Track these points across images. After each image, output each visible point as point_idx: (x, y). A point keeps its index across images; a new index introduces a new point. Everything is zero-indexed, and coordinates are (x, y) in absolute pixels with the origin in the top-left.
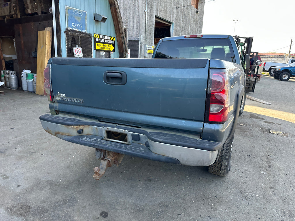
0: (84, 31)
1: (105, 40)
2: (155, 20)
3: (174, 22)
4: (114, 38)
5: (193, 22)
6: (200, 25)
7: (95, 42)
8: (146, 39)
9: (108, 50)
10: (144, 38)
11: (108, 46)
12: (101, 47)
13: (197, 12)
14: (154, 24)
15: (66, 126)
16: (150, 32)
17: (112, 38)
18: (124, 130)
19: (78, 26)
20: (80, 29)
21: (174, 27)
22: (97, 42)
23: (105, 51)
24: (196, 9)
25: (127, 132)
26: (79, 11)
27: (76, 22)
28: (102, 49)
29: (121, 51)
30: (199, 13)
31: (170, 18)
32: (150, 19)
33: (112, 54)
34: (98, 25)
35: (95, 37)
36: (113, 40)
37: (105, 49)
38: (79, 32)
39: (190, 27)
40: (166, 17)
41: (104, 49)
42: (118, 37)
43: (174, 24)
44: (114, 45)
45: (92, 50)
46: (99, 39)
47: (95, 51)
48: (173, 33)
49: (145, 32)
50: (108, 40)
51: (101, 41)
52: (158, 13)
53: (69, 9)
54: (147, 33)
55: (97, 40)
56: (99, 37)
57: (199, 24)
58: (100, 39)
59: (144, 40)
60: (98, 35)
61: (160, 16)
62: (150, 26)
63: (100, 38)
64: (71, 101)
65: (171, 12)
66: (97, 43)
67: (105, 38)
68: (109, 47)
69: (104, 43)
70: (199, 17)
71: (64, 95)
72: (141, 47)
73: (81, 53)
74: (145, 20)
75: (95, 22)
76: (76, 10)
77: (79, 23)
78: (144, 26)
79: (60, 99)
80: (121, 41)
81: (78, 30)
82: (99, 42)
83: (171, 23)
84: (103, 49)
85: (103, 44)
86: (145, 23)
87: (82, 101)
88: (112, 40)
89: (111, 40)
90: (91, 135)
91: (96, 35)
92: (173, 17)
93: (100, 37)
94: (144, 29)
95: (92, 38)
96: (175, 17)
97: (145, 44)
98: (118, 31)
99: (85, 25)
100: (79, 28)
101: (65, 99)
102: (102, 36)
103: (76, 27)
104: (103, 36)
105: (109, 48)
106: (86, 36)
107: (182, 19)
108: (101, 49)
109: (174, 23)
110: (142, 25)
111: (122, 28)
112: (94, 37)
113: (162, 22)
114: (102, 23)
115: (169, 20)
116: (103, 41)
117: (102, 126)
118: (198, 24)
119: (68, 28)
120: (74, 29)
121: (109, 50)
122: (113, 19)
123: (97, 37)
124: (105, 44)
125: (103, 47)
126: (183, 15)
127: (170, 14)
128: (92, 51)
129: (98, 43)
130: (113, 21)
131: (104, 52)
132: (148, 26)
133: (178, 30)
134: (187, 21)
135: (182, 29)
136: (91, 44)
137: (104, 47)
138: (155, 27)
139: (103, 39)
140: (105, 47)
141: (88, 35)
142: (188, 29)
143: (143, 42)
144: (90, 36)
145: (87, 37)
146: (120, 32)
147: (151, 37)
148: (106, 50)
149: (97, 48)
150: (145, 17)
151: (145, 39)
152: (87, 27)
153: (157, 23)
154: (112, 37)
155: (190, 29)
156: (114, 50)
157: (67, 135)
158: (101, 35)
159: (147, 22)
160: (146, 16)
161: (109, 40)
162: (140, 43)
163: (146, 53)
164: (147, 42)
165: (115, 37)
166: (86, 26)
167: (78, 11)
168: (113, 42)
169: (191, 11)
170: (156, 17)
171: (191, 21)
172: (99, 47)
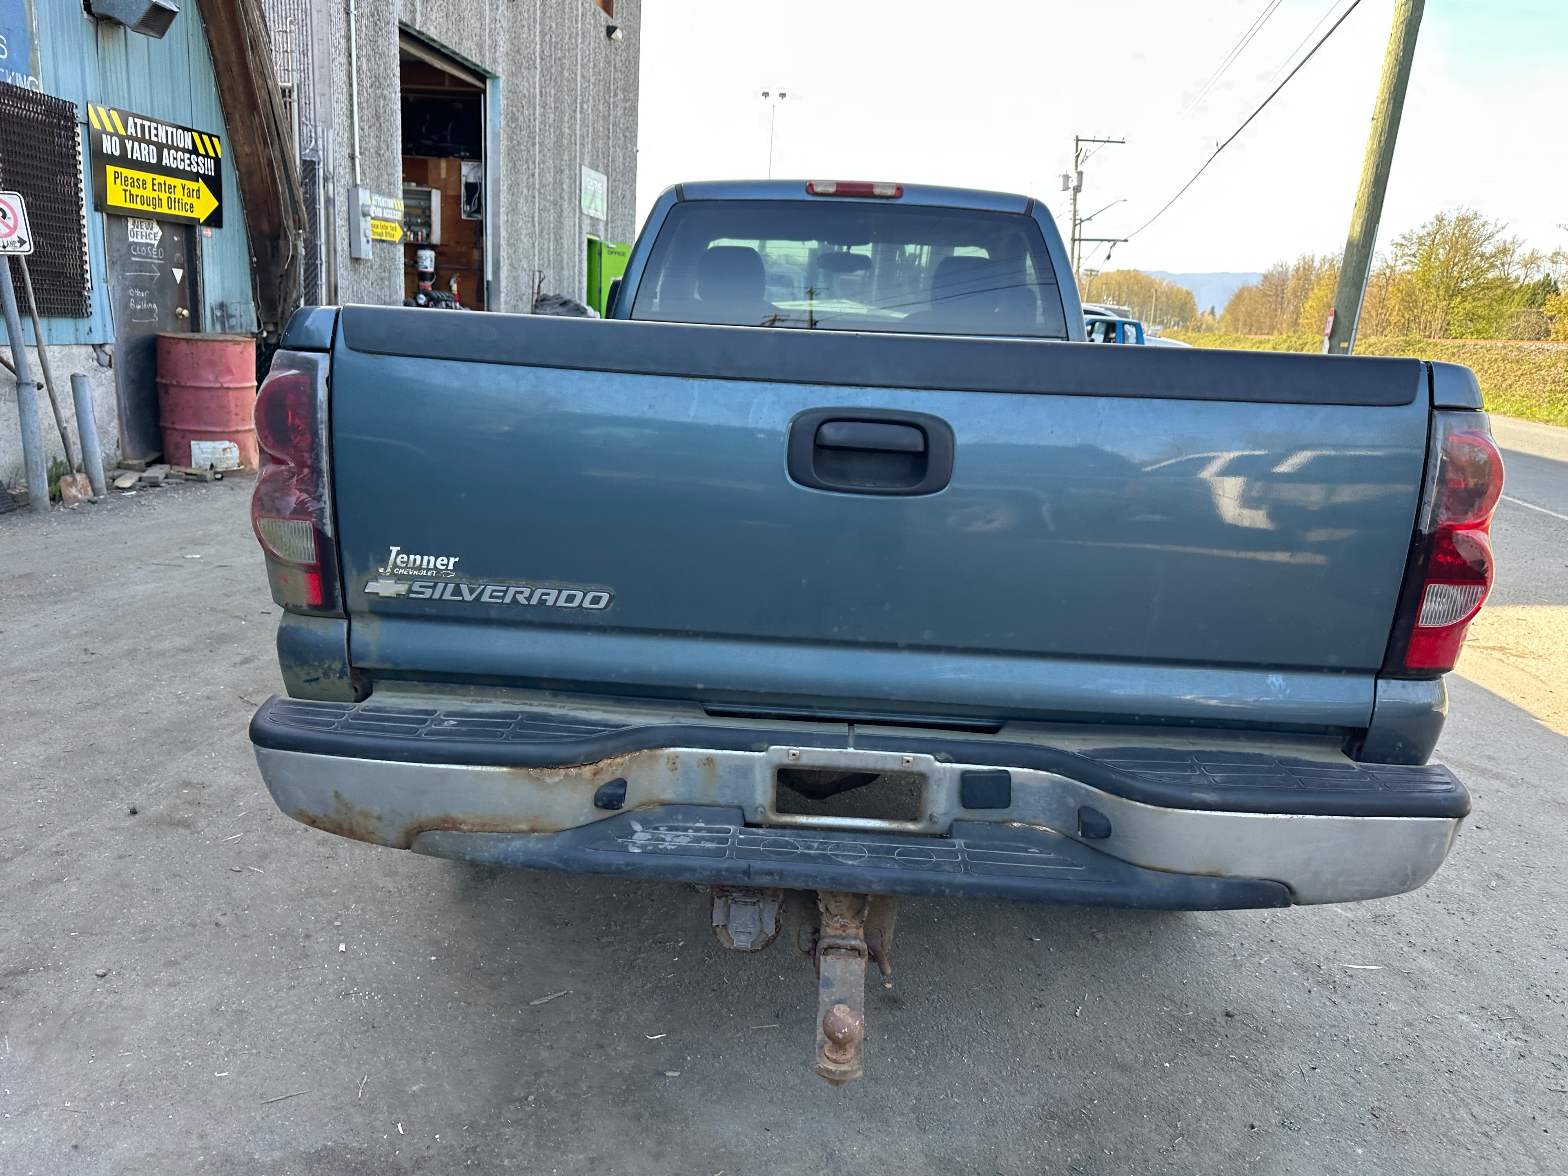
0: (23, 82)
1: (160, 147)
2: (402, 51)
3: (501, 69)
4: (215, 140)
5: (594, 84)
6: (625, 100)
7: (100, 159)
8: (357, 153)
9: (184, 214)
10: (346, 151)
11: (179, 190)
12: (141, 192)
13: (610, 30)
14: (398, 71)
15: (523, 771)
16: (377, 116)
17: (205, 138)
18: (909, 756)
21: (503, 102)
22: (112, 160)
23: (159, 223)
24: (604, 14)
25: (926, 761)
28: (145, 208)
29: (265, 227)
30: (618, 34)
31: (480, 47)
32: (373, 42)
33: (204, 240)
34: (114, 44)
35: (97, 126)
36: (212, 154)
37: (165, 210)
39: (582, 107)
40: (456, 39)
41: (158, 210)
42: (240, 138)
43: (502, 82)
44: (214, 184)
45: (83, 212)
46: (122, 139)
47: (98, 215)
48: (497, 135)
49: (352, 112)
50: (177, 149)
51: (136, 155)
52: (413, 12)
54: (361, 119)
55: (110, 146)
56: (122, 132)
57: (620, 95)
58: (128, 144)
59: (346, 162)
60: (115, 115)
61: (424, 30)
62: (378, 82)
63: (130, 138)
64: (508, 600)
65: (481, 16)
66: (110, 170)
67: (162, 139)
68: (186, 199)
69: (159, 169)
70: (618, 58)
71: (446, 563)
72: (330, 202)
73: (23, 231)
74: (343, 42)
75: (91, 29)
78: (340, 77)
79: (410, 591)
80: (264, 162)
82: (124, 161)
83: (482, 76)
84: (150, 209)
85: (148, 177)
86: (343, 59)
87: (606, 597)
88: (202, 151)
89: (194, 151)
90: (663, 804)
91: (102, 111)
92: (494, 46)
93: (131, 130)
94: (344, 98)
95: (78, 130)
96: (503, 41)
97: (356, 186)
98: (242, 98)
99: (24, 43)
101: (457, 591)
102: (139, 121)
104: (147, 123)
105: (189, 201)
106: (36, 113)
107: (542, 59)
108: (139, 207)
109: (503, 78)
110: (329, 68)
111: (270, 83)
112: (89, 124)
113: (438, 64)
114: (138, 40)
115: (474, 60)
116: (148, 154)
117: (757, 745)
118: (616, 95)
121: (189, 214)
122: (204, 18)
123: (110, 129)
124: (160, 179)
125: (149, 193)
126: (543, 34)
127: (478, 25)
128: (80, 217)
129: (119, 169)
130: (207, 32)
131: (156, 229)
132: (367, 83)
133: (521, 119)
134: (566, 74)
135: (543, 115)
136: (77, 172)
137: (155, 194)
138: (402, 91)
139: (149, 142)
140: (164, 196)
141: (48, 113)
142: (573, 117)
143: (343, 171)
144: (61, 115)
145: (43, 123)
146: (253, 106)
147: (383, 146)
148: (172, 212)
149: (116, 197)
150: (342, 25)
151: (352, 157)
152: (43, 57)
153: (409, 66)
154: (200, 134)
155: (583, 120)
156: (215, 220)
157: (524, 827)
158: (134, 116)
159: (358, 57)
160: (348, 22)
161: (184, 150)
162: (326, 179)
163: (363, 240)
164: (363, 173)
165: (224, 137)
166: (34, 50)
168: (207, 167)
169: (583, 24)
170: (406, 33)
171: (583, 76)
172: (125, 191)
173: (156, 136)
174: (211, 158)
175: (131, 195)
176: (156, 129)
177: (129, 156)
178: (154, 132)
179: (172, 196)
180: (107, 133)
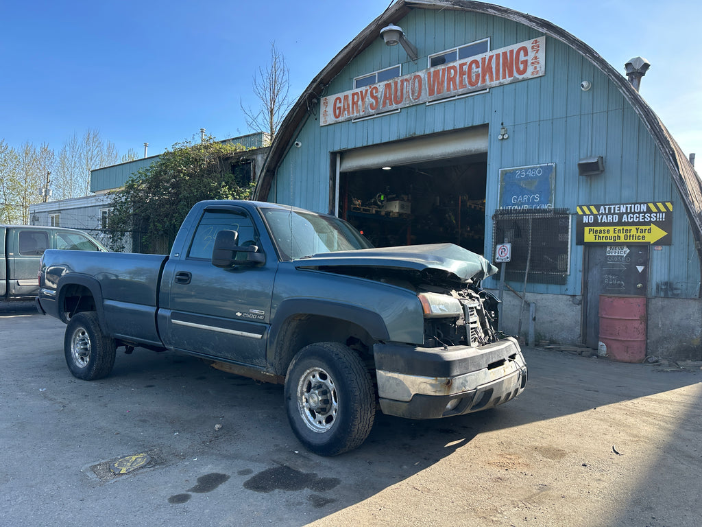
0: (544, 207)
1: (621, 215)
7: (581, 226)
9: (637, 241)
11: (634, 231)
12: (606, 235)
17: (660, 204)
19: (528, 199)
20: (533, 203)
22: (588, 225)
26: (532, 169)
27: (522, 192)
28: (609, 241)
33: (655, 252)
35: (580, 213)
36: (663, 209)
37: (622, 240)
38: (529, 211)
41: (618, 241)
45: (569, 246)
46: (595, 216)
47: (579, 246)
50: (635, 213)
51: (604, 221)
53: (506, 174)
55: (588, 220)
56: (595, 212)
58: (599, 218)
60: (592, 208)
63: (600, 214)
66: (587, 229)
67: (623, 211)
68: (641, 235)
69: (620, 223)
73: (509, 255)
75: (585, 179)
76: (525, 169)
77: (531, 193)
81: (525, 207)
82: (596, 223)
84: (612, 241)
85: (611, 229)
88: (654, 209)
89: (649, 212)
91: (585, 208)
95: (571, 217)
99: (547, 194)
100: (528, 203)
102: (607, 207)
103: (520, 203)
104: (612, 207)
112: (577, 213)
116: (613, 219)
119: (501, 208)
120: (516, 207)
121: (640, 241)
123: (588, 212)
124: (619, 228)
125: (612, 234)
128: (567, 248)
129: (592, 228)
131: (626, 249)
136: (568, 232)
137: (615, 235)
139: (613, 214)
140: (622, 235)
141: (555, 214)
144: (562, 214)
148: (628, 241)
149: (589, 237)
154: (653, 203)
156: (666, 241)
158: (604, 205)
161: (639, 213)
166: (553, 195)
167: (529, 168)
168: (660, 217)
172: (596, 236)
173: (620, 210)
174: (663, 213)
175: (599, 236)
176: (620, 207)
177: (599, 221)
178: (617, 209)
179: (628, 234)
180: (586, 215)
